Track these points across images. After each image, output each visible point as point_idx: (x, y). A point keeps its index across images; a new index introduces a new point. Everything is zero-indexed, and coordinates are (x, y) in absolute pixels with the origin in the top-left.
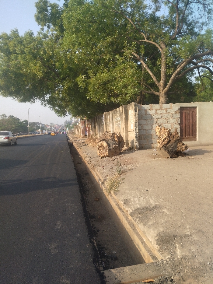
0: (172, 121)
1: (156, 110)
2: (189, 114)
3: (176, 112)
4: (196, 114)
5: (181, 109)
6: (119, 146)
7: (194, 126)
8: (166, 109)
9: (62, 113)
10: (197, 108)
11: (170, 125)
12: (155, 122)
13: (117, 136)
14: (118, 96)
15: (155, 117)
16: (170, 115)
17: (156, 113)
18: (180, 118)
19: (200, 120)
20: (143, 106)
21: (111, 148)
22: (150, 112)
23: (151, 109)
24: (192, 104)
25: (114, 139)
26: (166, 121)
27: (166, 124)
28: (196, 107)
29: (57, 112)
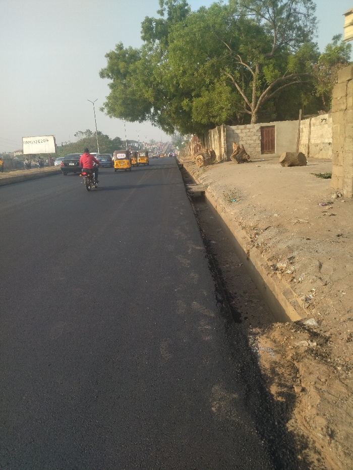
0: (254, 138)
1: (242, 130)
2: (269, 132)
3: (257, 131)
4: (274, 132)
5: (262, 128)
6: (211, 158)
7: (273, 141)
8: (249, 129)
9: (171, 131)
10: (276, 127)
11: (252, 141)
12: (240, 139)
13: (210, 151)
14: (216, 116)
15: (240, 135)
16: (252, 134)
17: (242, 132)
18: (261, 135)
19: (277, 137)
20: (231, 127)
21: (205, 160)
22: (238, 132)
23: (238, 129)
24: (271, 124)
25: (207, 153)
26: (249, 138)
27: (250, 141)
28: (274, 126)
29: (166, 130)
